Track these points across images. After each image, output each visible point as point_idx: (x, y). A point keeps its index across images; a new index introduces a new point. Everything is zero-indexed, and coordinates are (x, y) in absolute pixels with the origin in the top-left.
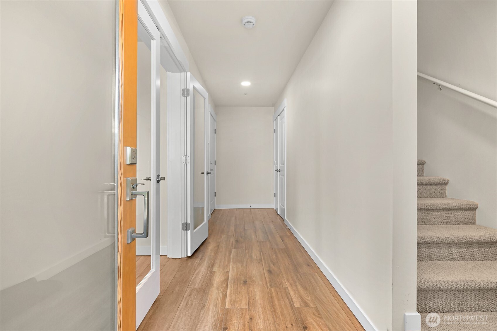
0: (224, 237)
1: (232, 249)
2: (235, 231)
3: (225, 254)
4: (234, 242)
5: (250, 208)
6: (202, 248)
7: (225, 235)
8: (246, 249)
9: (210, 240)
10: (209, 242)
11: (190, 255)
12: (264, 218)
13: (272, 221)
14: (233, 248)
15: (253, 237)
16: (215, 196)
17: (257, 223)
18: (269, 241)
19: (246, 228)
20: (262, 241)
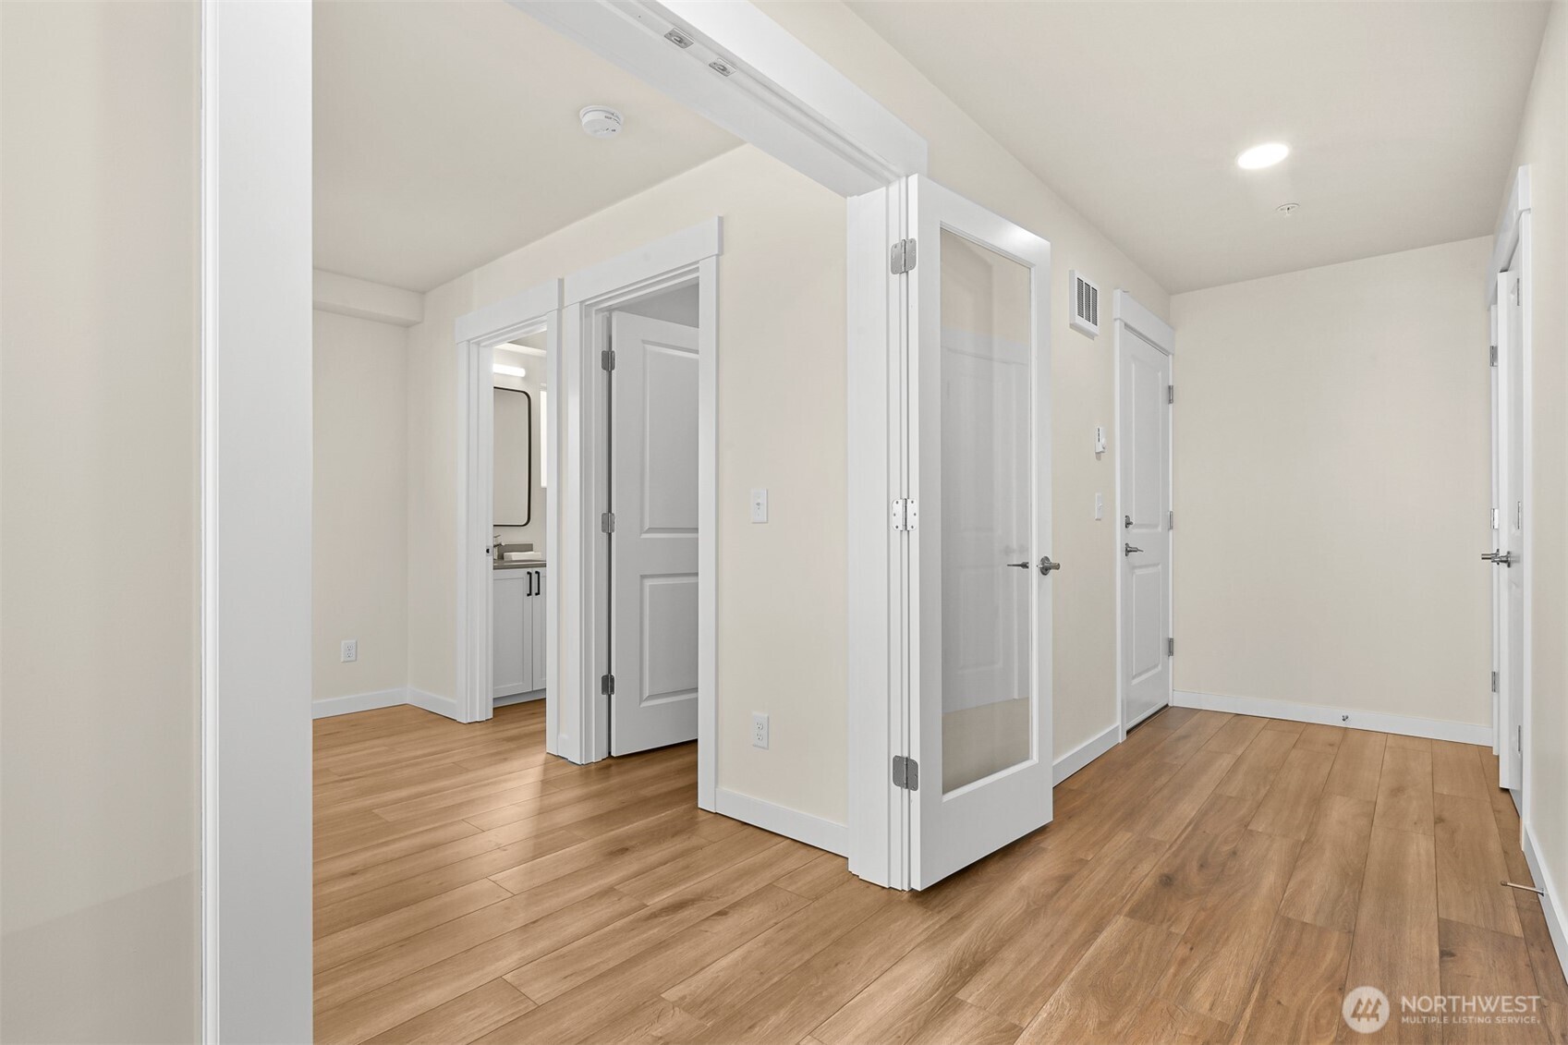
0: (1123, 839)
1: (1119, 913)
2: (1190, 828)
3: (1067, 933)
4: (1148, 882)
5: (1343, 724)
6: (992, 869)
7: (1129, 834)
8: (1185, 940)
9: (1050, 843)
10: (1044, 850)
11: (919, 889)
12: (1397, 791)
13: (1439, 820)
14: (1126, 909)
15: (1270, 879)
16: (1171, 652)
17: (1340, 811)
18: (1351, 933)
19: (1260, 826)
20: (1308, 918)
